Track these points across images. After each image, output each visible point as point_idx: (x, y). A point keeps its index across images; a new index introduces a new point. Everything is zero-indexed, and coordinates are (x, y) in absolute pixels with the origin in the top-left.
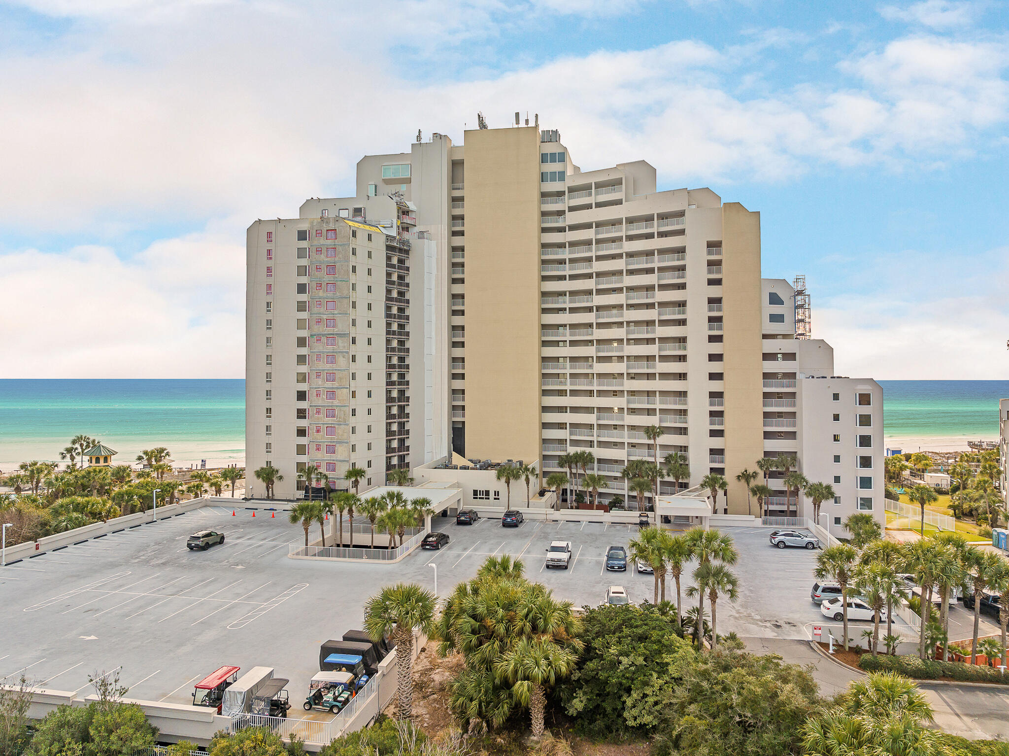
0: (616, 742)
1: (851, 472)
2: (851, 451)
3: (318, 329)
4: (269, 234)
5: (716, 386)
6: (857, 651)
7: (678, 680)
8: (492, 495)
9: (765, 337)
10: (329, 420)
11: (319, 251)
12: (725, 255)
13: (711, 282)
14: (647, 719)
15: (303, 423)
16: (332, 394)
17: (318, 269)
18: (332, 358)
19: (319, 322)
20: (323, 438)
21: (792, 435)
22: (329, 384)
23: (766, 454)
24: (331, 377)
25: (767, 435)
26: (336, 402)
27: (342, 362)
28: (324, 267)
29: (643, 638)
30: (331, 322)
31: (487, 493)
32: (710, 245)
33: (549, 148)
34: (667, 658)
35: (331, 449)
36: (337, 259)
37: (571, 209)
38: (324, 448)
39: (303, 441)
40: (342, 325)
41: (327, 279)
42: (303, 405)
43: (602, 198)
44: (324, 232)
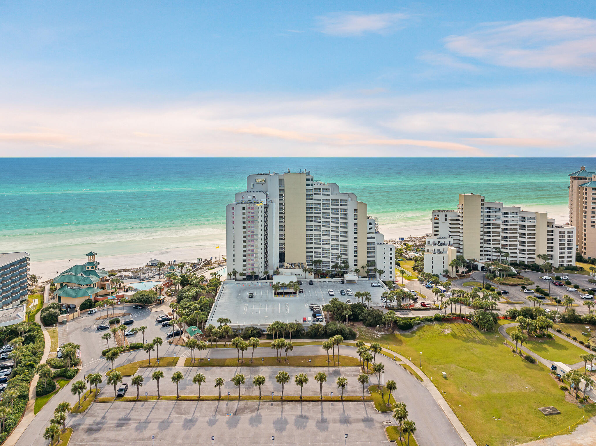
0: (358, 322)
1: (388, 265)
2: (388, 261)
3: (249, 233)
4: (233, 208)
5: (356, 245)
6: (388, 307)
7: (366, 313)
8: (300, 275)
9: (368, 233)
10: (253, 257)
11: (249, 212)
12: (358, 213)
13: (355, 219)
14: (362, 318)
15: (245, 258)
16: (253, 250)
17: (249, 217)
18: (253, 241)
19: (249, 231)
20: (251, 262)
21: (374, 257)
22: (252, 248)
23: (368, 261)
24: (253, 246)
25: (368, 257)
26: (254, 252)
27: (256, 242)
28: (250, 217)
29: (360, 308)
30: (253, 232)
31: (299, 274)
32: (354, 210)
33: (308, 177)
34: (364, 311)
35: (253, 265)
36: (254, 215)
37: (315, 194)
38: (251, 265)
39: (245, 263)
40: (256, 233)
41: (252, 220)
42: (245, 253)
43: (324, 193)
44: (250, 208)
